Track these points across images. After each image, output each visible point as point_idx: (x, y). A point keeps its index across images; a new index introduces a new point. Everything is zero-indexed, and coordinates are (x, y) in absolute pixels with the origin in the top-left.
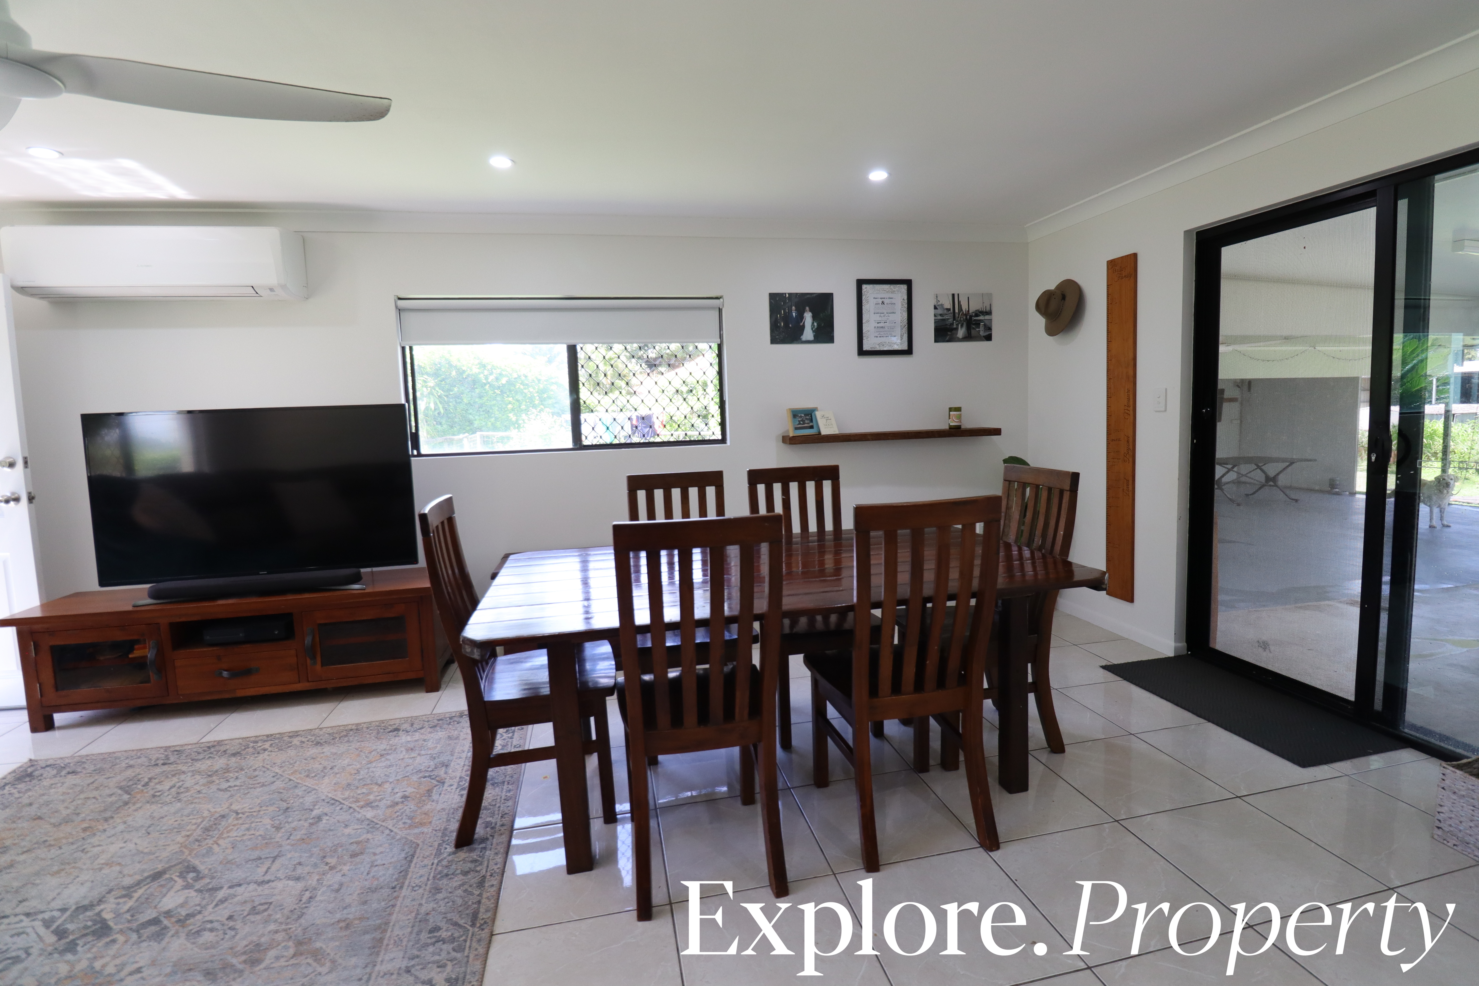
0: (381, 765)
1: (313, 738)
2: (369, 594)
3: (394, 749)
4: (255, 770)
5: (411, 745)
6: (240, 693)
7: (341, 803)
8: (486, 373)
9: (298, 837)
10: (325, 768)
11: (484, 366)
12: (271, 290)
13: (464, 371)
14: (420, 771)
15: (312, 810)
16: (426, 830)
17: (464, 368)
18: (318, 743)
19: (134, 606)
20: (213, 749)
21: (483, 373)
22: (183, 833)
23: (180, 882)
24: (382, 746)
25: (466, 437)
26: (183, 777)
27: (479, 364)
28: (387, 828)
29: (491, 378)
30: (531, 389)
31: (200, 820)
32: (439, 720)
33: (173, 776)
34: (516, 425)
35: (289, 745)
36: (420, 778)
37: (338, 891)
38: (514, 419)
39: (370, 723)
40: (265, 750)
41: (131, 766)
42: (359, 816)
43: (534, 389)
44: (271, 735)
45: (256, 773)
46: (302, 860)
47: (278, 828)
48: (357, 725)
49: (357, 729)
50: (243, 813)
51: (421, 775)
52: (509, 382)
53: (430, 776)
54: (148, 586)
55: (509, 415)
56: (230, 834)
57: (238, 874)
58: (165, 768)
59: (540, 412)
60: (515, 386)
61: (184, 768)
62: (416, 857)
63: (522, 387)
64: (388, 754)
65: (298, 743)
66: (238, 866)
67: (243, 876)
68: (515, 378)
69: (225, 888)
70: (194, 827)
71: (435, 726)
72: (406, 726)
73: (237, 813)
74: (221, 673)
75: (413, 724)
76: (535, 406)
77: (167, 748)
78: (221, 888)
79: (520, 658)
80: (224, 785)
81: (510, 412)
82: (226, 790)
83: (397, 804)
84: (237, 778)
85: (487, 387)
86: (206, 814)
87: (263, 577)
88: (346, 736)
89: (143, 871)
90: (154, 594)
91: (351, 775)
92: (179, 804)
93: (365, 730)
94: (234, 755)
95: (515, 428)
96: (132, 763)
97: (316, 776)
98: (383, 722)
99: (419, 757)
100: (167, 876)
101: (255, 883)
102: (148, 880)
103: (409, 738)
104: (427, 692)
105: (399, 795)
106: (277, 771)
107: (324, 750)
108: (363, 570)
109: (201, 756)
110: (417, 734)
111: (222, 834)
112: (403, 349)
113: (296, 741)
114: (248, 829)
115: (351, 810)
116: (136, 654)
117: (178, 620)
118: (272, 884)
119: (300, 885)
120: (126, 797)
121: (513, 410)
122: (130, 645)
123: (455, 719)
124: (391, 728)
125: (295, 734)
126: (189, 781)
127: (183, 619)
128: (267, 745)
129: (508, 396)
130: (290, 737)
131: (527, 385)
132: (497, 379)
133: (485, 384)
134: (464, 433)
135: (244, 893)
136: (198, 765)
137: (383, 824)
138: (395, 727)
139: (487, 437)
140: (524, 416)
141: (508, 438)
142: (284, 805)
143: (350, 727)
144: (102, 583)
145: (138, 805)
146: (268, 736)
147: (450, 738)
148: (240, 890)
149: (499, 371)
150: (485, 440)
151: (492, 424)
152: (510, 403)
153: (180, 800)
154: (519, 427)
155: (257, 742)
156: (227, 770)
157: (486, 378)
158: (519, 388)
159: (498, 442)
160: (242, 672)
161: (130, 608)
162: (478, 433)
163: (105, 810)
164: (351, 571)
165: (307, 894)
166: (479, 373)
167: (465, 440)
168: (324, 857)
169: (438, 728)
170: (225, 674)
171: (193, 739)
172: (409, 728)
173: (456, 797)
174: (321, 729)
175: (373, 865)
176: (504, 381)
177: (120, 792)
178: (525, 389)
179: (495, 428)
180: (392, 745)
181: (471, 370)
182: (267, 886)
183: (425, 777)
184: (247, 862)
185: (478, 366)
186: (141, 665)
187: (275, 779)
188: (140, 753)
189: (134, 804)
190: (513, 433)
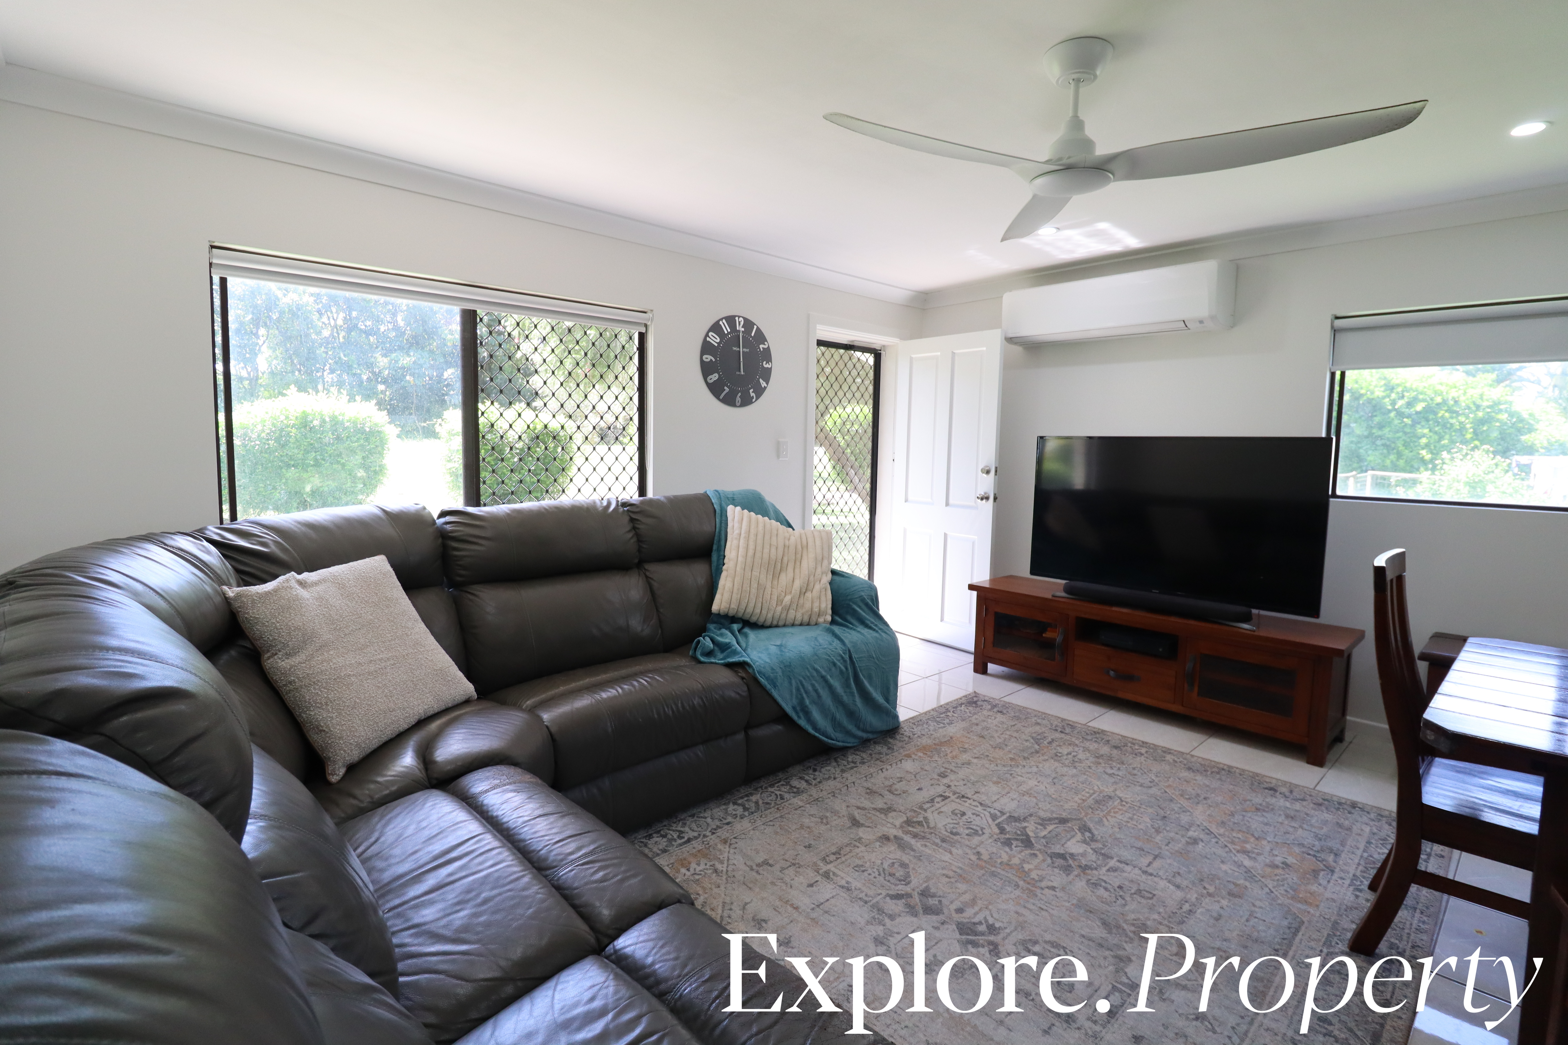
0: (1256, 818)
1: (1185, 762)
2: (1260, 638)
3: (1270, 809)
4: (1134, 769)
5: (1292, 813)
6: (1121, 695)
7: (1216, 837)
8: (1393, 396)
9: (1176, 848)
10: (1198, 795)
11: (1392, 389)
12: (1201, 322)
13: (1362, 395)
14: (1303, 845)
15: (1188, 830)
16: (1312, 911)
17: (1363, 392)
18: (1189, 769)
19: (1053, 596)
20: (1098, 735)
21: (1389, 396)
22: (1080, 796)
23: (1079, 836)
24: (1258, 799)
25: (1353, 476)
26: (1076, 749)
27: (1385, 385)
28: (1266, 886)
29: (1400, 403)
30: (1462, 419)
31: (1091, 792)
32: (1324, 800)
33: (1070, 744)
34: (1430, 466)
35: (1162, 760)
36: (1303, 852)
37: (1217, 919)
38: (1428, 457)
39: (1244, 770)
40: (1142, 754)
41: (1038, 724)
42: (1236, 859)
43: (1467, 417)
44: (1146, 743)
45: (1135, 772)
46: (1181, 872)
47: (1158, 831)
48: (1229, 767)
49: (1229, 771)
50: (1127, 803)
51: (1304, 850)
52: (1428, 410)
53: (1314, 856)
54: (1064, 582)
55: (1421, 452)
56: (1116, 815)
57: (1126, 854)
58: (1063, 735)
59: (1473, 449)
60: (1436, 413)
61: (1077, 742)
62: (1300, 933)
63: (1447, 415)
64: (1264, 811)
65: (1171, 761)
66: (1124, 846)
67: (1130, 858)
68: (1438, 404)
69: (1115, 859)
70: (1088, 795)
71: (1320, 805)
72: (1283, 790)
73: (1122, 801)
74: (1108, 672)
75: (1292, 792)
76: (1465, 442)
77: (1063, 720)
78: (1112, 858)
79: (1471, 770)
80: (1110, 771)
81: (1423, 449)
82: (1110, 775)
83: (1277, 867)
84: (1119, 769)
85: (1392, 414)
86: (1096, 788)
87: (1155, 595)
88: (1218, 773)
89: (1053, 812)
90: (1068, 590)
91: (1225, 814)
92: (1075, 770)
93: (1238, 775)
94: (1116, 747)
95: (1426, 469)
96: (1039, 721)
97: (1189, 799)
98: (1257, 775)
99: (1300, 830)
100: (1070, 825)
101: (1140, 869)
102: (1057, 821)
103: (1288, 804)
104: (1308, 763)
105: (1278, 858)
106: (1153, 778)
107: (1197, 778)
108: (1255, 611)
109: (1089, 737)
110: (1298, 804)
111: (1110, 812)
112: (1333, 375)
113: (1169, 757)
114: (1132, 819)
115: (1227, 849)
116: (1048, 635)
117: (1083, 616)
118: (1156, 879)
119: (1179, 894)
120: (1037, 747)
121: (1427, 446)
122: (1043, 627)
123: (1345, 806)
124: (1266, 785)
125: (1168, 751)
126: (1081, 756)
127: (1086, 616)
128: (1143, 751)
129: (1423, 427)
130: (1164, 752)
131: (1457, 412)
132: (1409, 404)
133: (1390, 411)
134: (1352, 471)
135: (1132, 873)
136: (1087, 744)
137: (1263, 880)
138: (1272, 786)
139: (1384, 478)
140: (1445, 454)
141: (1415, 482)
142: (1162, 813)
143: (1221, 766)
144: (1032, 572)
145: (1046, 758)
146: (1143, 742)
147: (1340, 825)
148: (1128, 868)
149: (1413, 394)
150: (1379, 483)
151: (1392, 462)
152: (1424, 436)
153: (1075, 767)
154: (1434, 469)
155: (1134, 744)
156: (1110, 758)
157: (1394, 403)
158: (1442, 417)
159: (1397, 486)
160: (1128, 678)
161: (1050, 597)
162: (1370, 473)
163: (1023, 751)
164: (1240, 609)
165: (1186, 907)
166: (1384, 398)
167: (1351, 479)
168: (1202, 880)
169: (1323, 808)
170: (1112, 673)
171: (1083, 720)
172: (1287, 794)
173: (1349, 894)
174: (1193, 756)
175: (1252, 914)
176: (1419, 407)
177: (1032, 740)
178: (1452, 418)
179: (1395, 468)
180: (1267, 803)
181: (1372, 393)
182: (1150, 877)
183: (1309, 854)
184: (1132, 847)
185: (1383, 389)
186: (1048, 645)
187: (1152, 785)
188: (1044, 716)
189: (1043, 755)
190: (1424, 476)
